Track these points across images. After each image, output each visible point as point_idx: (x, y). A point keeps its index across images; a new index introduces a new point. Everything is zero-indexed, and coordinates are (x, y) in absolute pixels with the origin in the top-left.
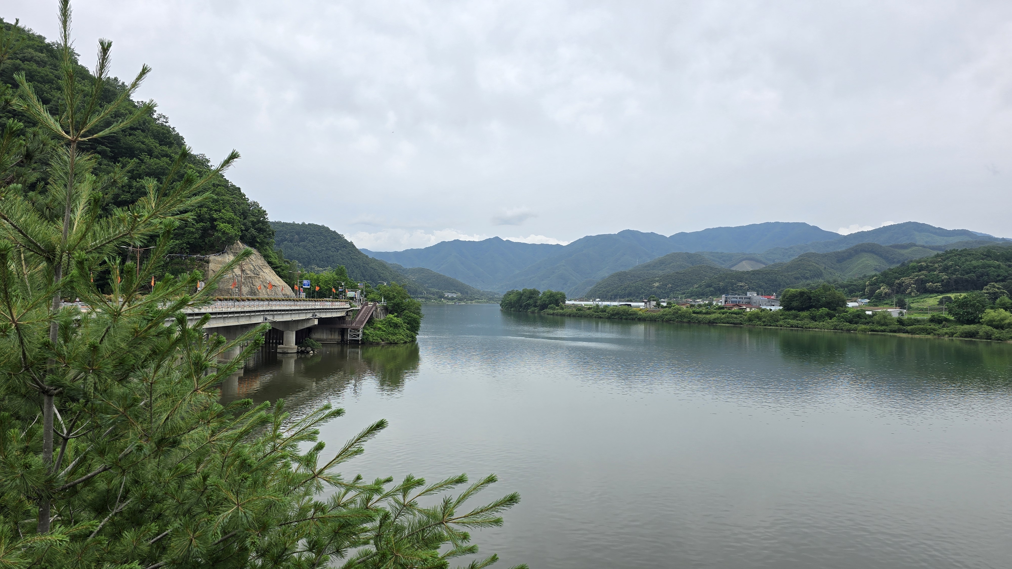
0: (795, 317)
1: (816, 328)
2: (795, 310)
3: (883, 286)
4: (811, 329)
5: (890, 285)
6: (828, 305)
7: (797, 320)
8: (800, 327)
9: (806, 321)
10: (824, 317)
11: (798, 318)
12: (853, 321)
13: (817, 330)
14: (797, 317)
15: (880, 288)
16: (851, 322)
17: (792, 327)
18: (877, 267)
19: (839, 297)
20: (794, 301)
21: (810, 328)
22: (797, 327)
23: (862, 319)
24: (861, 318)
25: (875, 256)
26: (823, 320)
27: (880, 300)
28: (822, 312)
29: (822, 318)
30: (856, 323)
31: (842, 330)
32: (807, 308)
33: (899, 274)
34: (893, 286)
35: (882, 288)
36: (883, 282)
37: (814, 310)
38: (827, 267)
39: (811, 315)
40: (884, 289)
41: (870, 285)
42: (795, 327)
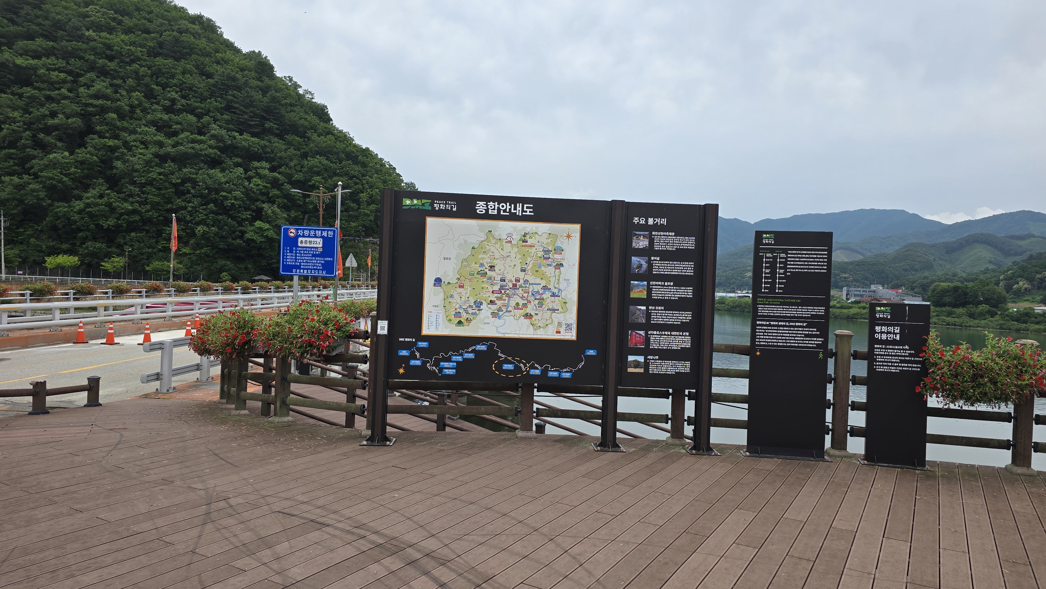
0: (949, 314)
1: (978, 327)
2: (949, 306)
3: (1021, 280)
4: (972, 328)
5: (1030, 280)
6: (987, 301)
7: (952, 317)
8: (958, 326)
9: (966, 319)
10: (984, 315)
11: (953, 316)
12: (1020, 320)
13: (979, 329)
14: (952, 314)
15: (1018, 283)
16: (1018, 320)
17: (948, 325)
19: (1000, 293)
20: (946, 296)
21: (970, 326)
22: (955, 325)
23: (1031, 318)
25: (989, 248)
26: (984, 318)
27: (1019, 296)
28: (982, 310)
29: (982, 315)
30: (1025, 322)
31: (1009, 330)
32: (963, 305)
33: (1041, 268)
34: (1033, 281)
35: (1021, 283)
36: (1022, 277)
37: (971, 307)
38: (936, 259)
39: (969, 312)
40: (1023, 284)
41: (1005, 279)
42: (952, 325)
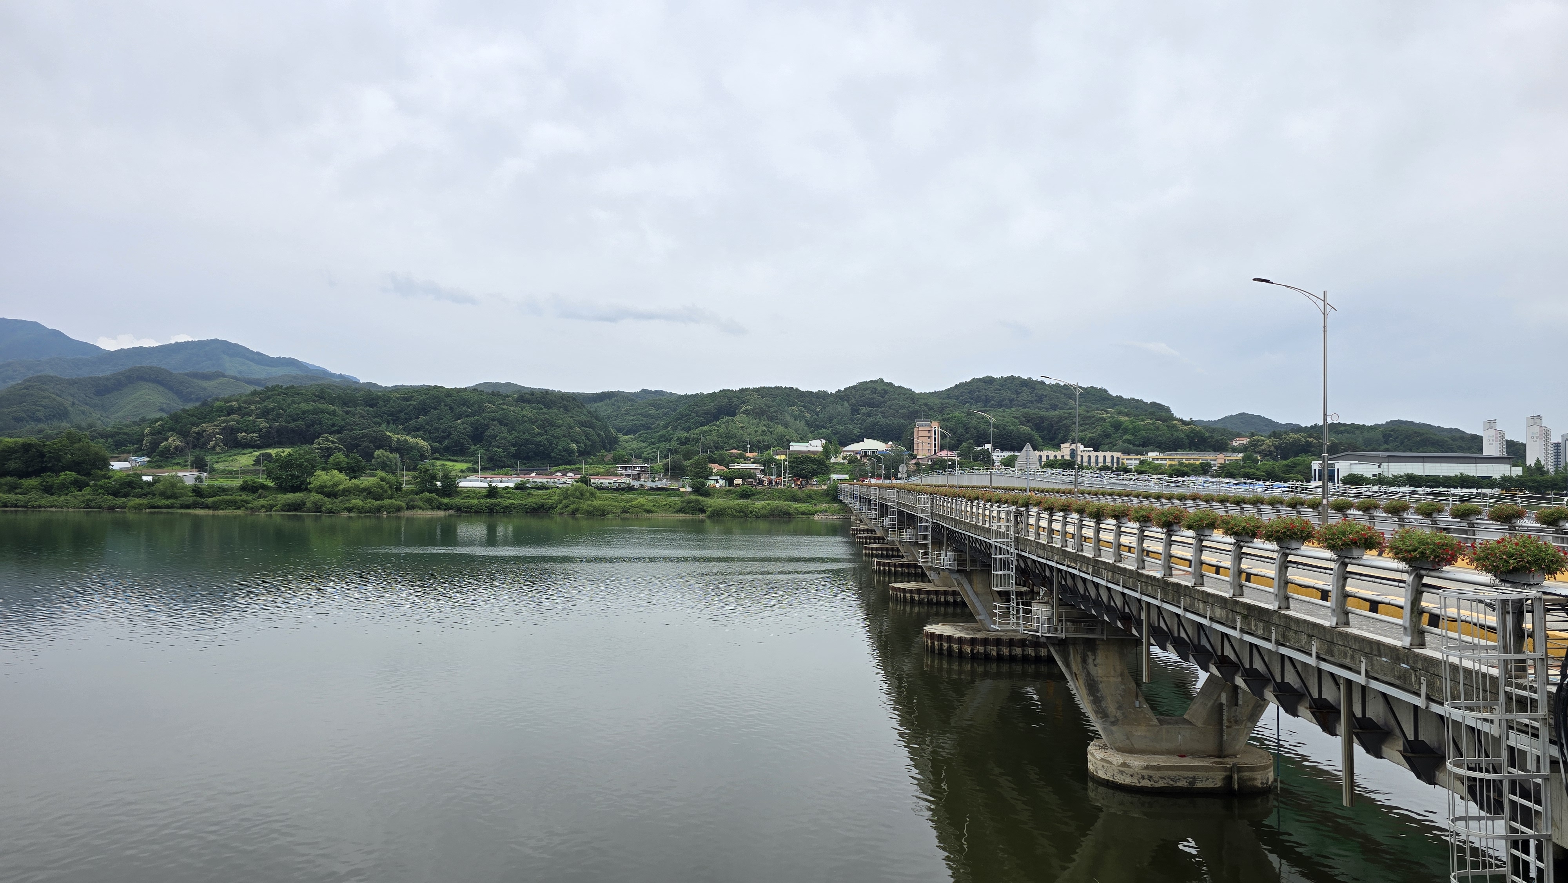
0: (12, 488)
1: (51, 507)
2: (12, 476)
3: (172, 435)
4: (43, 509)
5: (183, 434)
6: (75, 466)
7: (16, 494)
8: (22, 506)
9: (34, 495)
10: (68, 488)
11: (17, 491)
12: (120, 493)
13: (54, 509)
14: (16, 488)
15: (167, 440)
16: (116, 494)
17: (6, 506)
18: (165, 406)
19: (96, 454)
20: (10, 459)
21: (40, 507)
22: (16, 506)
23: (135, 488)
24: (133, 488)
25: (161, 389)
26: (67, 492)
27: (167, 457)
28: (64, 479)
29: (63, 488)
30: (126, 495)
31: (99, 508)
32: (37, 473)
33: (199, 419)
34: (187, 436)
35: (170, 439)
36: (172, 430)
37: (49, 476)
38: (76, 402)
39: (44, 483)
40: (173, 441)
41: (151, 434)
42: (12, 506)
